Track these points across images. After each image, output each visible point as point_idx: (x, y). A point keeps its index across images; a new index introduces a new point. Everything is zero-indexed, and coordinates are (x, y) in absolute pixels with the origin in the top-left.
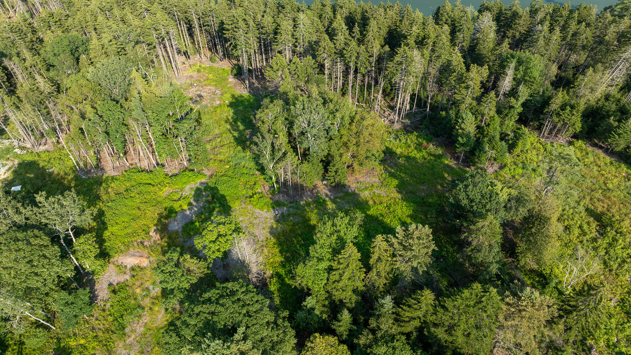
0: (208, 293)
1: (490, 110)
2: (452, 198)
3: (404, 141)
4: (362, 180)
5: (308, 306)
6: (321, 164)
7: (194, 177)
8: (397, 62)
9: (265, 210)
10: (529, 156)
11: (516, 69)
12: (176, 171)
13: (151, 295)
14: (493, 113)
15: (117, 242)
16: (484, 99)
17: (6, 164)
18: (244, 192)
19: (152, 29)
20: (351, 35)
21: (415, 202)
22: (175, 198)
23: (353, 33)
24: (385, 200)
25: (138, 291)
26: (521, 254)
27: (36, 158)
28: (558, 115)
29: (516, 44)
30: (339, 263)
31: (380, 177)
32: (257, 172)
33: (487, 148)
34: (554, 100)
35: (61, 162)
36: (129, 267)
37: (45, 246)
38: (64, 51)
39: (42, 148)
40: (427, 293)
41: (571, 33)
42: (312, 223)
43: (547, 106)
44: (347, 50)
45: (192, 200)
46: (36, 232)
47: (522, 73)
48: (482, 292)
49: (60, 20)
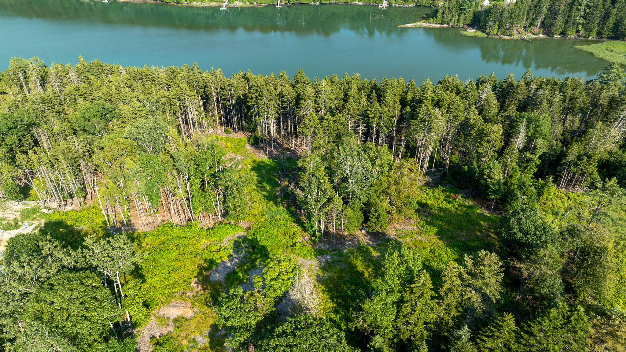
0: (281, 327)
1: (512, 161)
2: (504, 233)
3: (431, 194)
4: (400, 228)
5: (376, 347)
6: (360, 212)
7: (231, 229)
8: (421, 120)
9: (309, 258)
10: (555, 203)
11: (527, 127)
12: (211, 226)
13: (199, 346)
14: (514, 165)
15: (157, 293)
16: (507, 151)
17: (33, 224)
18: (285, 242)
19: (177, 99)
20: (369, 101)
21: (458, 247)
22: (214, 249)
23: (371, 99)
24: (427, 245)
25: (185, 342)
26: (579, 288)
27: (64, 217)
28: (576, 165)
29: (522, 107)
30: (412, 293)
31: (418, 225)
32: (294, 224)
33: (519, 194)
34: (570, 150)
35: (90, 220)
36: (171, 318)
37: (97, 288)
38: (95, 116)
39: (68, 208)
40: (509, 317)
41: (568, 97)
42: (358, 269)
43: (563, 158)
44: (371, 111)
45: (231, 252)
46: (88, 273)
47: (532, 131)
48: (569, 311)
49: (85, 93)
